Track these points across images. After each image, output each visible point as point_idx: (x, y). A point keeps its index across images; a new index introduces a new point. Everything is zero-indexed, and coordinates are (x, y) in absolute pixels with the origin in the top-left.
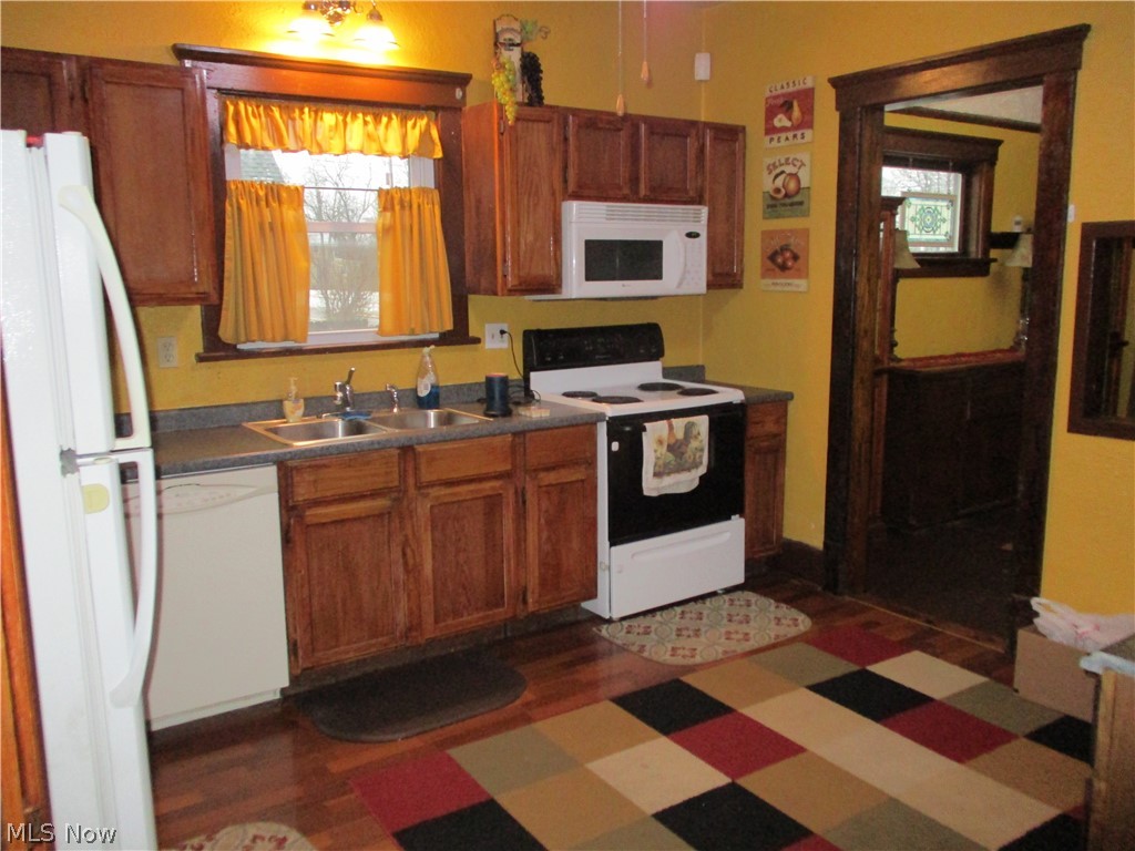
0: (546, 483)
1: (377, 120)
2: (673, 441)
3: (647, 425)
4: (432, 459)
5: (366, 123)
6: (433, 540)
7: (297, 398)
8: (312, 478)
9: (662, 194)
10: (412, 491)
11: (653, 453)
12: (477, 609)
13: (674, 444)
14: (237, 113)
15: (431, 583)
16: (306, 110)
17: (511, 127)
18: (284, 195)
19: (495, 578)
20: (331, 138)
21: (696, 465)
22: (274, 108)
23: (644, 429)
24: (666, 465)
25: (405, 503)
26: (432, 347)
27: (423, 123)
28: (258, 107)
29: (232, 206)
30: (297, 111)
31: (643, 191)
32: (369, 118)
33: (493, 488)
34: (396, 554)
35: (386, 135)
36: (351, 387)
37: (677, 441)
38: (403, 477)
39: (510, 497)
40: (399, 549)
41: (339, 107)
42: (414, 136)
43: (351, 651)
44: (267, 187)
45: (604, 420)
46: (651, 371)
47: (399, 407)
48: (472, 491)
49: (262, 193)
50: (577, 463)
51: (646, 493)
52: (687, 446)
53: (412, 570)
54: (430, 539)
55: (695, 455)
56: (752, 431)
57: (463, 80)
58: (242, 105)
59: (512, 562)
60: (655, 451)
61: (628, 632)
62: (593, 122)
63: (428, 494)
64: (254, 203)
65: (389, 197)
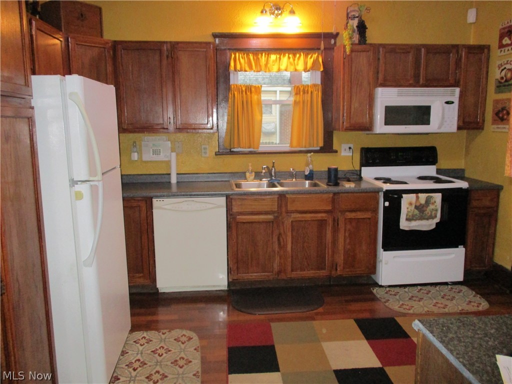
0: (349, 217)
1: (295, 56)
2: (418, 204)
3: (404, 195)
4: (294, 201)
5: (289, 58)
6: (292, 235)
7: (252, 172)
8: (240, 203)
9: (432, 82)
10: (284, 214)
11: (406, 209)
12: (312, 269)
13: (419, 206)
14: (235, 57)
15: (290, 254)
16: (264, 54)
17: (349, 55)
18: (253, 89)
19: (321, 257)
20: (274, 65)
21: (432, 217)
22: (250, 55)
23: (402, 197)
24: (413, 216)
25: (280, 218)
26: (312, 153)
27: (315, 56)
28: (244, 54)
29: (231, 94)
30: (260, 55)
31: (421, 82)
32: (291, 56)
33: (321, 217)
34: (275, 239)
35: (298, 62)
36: (275, 169)
37: (421, 204)
38: (280, 206)
39: (330, 222)
40: (277, 237)
41: (278, 52)
42: (310, 62)
43: (253, 275)
44: (246, 86)
45: (382, 191)
46: (430, 170)
47: (295, 179)
48: (312, 217)
49: (244, 89)
50: (367, 210)
51: (401, 228)
52: (427, 207)
53: (282, 247)
54: (290, 235)
55: (431, 212)
56: (475, 203)
57: (335, 36)
58: (237, 55)
59: (330, 250)
60: (408, 208)
61: (386, 293)
62: (393, 50)
63: (291, 216)
64: (241, 93)
65: (298, 89)
